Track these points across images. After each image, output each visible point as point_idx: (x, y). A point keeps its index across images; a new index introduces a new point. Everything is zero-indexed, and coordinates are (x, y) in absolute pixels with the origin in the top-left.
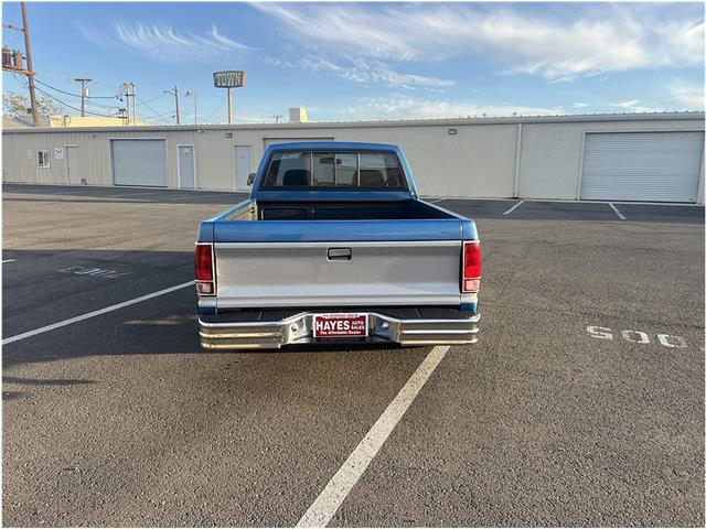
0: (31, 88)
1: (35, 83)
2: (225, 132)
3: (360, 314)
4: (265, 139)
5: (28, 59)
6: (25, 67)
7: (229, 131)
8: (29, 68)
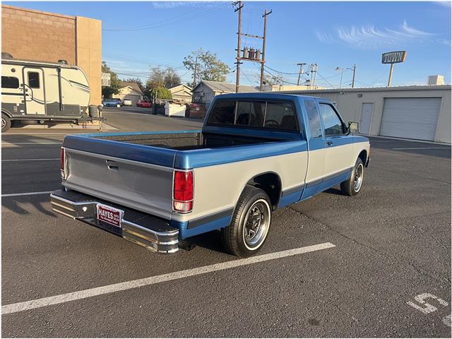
0: (262, 70)
1: (264, 67)
2: (358, 94)
3: (117, 210)
4: (385, 98)
5: (263, 54)
6: (261, 58)
7: (361, 93)
8: (263, 60)
